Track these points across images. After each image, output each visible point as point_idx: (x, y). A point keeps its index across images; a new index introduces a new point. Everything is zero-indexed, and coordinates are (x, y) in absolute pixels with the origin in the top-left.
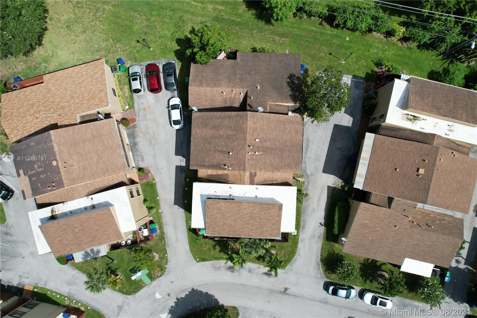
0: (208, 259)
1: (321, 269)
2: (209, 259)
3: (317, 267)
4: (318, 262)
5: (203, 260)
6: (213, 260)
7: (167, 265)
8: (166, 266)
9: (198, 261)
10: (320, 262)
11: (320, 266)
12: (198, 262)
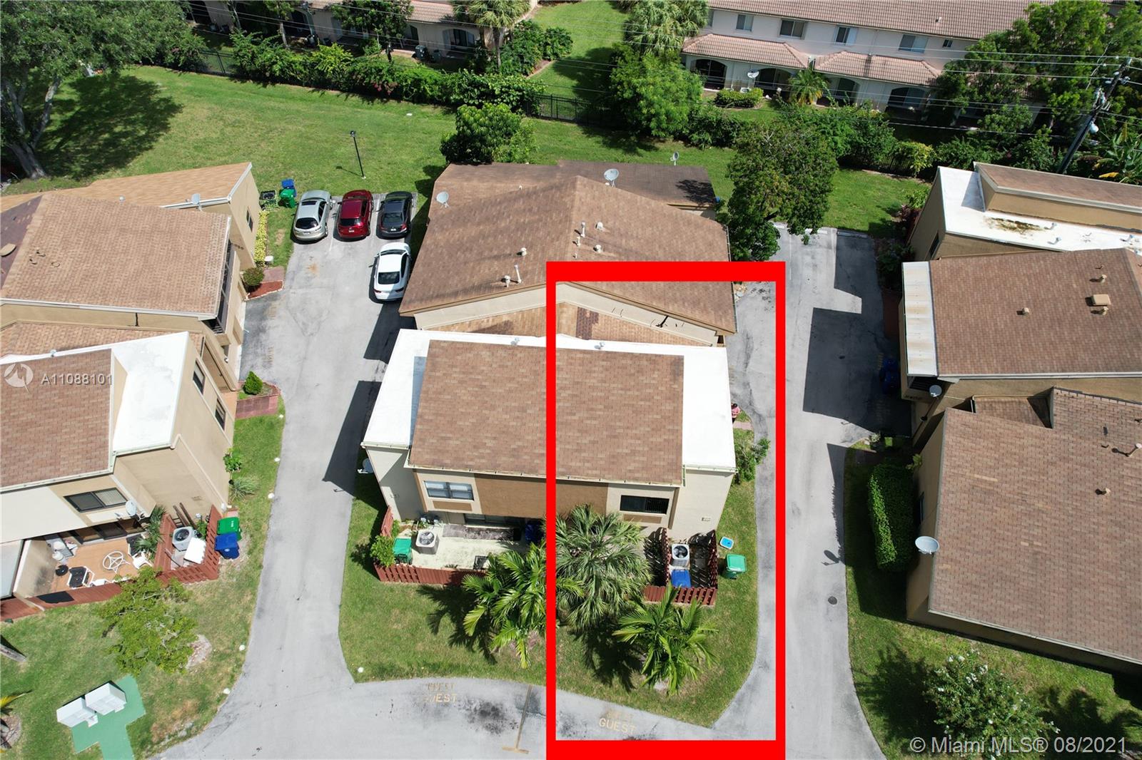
0: (400, 669)
1: (867, 729)
2: (407, 669)
3: (849, 722)
4: (849, 697)
5: (383, 672)
6: (420, 675)
7: (230, 688)
8: (226, 691)
9: (363, 675)
10: (856, 701)
11: (861, 714)
12: (358, 679)
